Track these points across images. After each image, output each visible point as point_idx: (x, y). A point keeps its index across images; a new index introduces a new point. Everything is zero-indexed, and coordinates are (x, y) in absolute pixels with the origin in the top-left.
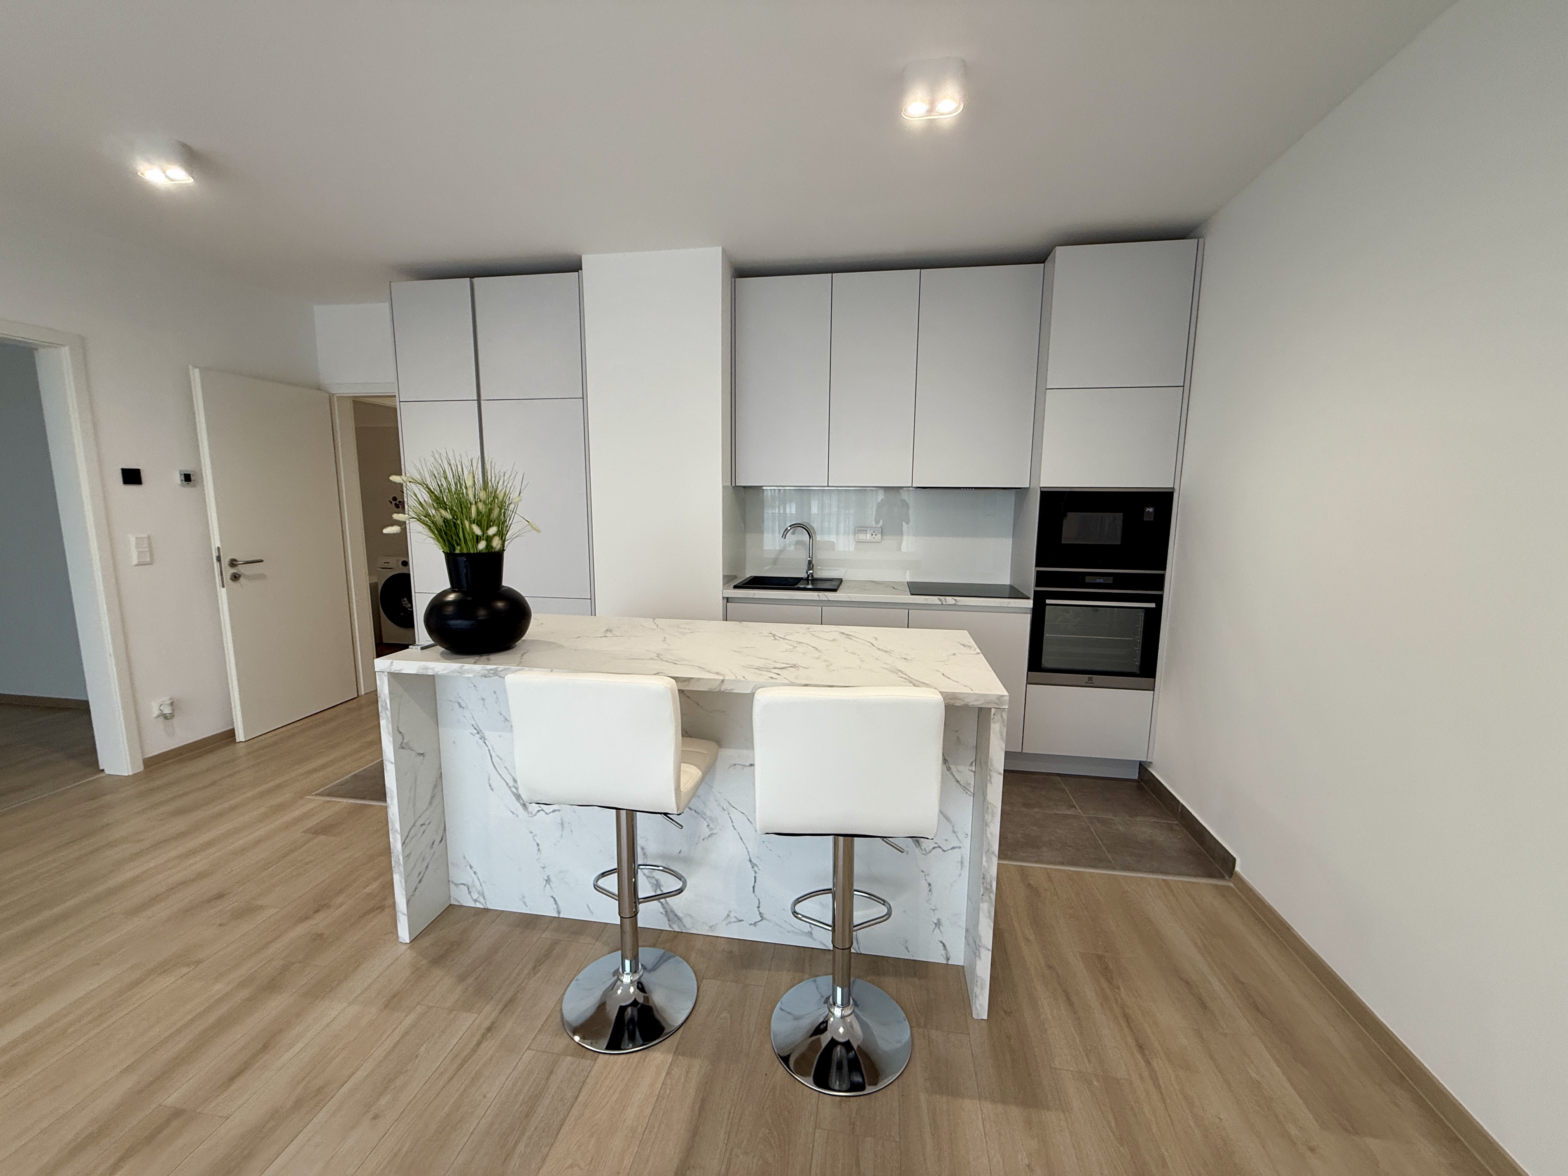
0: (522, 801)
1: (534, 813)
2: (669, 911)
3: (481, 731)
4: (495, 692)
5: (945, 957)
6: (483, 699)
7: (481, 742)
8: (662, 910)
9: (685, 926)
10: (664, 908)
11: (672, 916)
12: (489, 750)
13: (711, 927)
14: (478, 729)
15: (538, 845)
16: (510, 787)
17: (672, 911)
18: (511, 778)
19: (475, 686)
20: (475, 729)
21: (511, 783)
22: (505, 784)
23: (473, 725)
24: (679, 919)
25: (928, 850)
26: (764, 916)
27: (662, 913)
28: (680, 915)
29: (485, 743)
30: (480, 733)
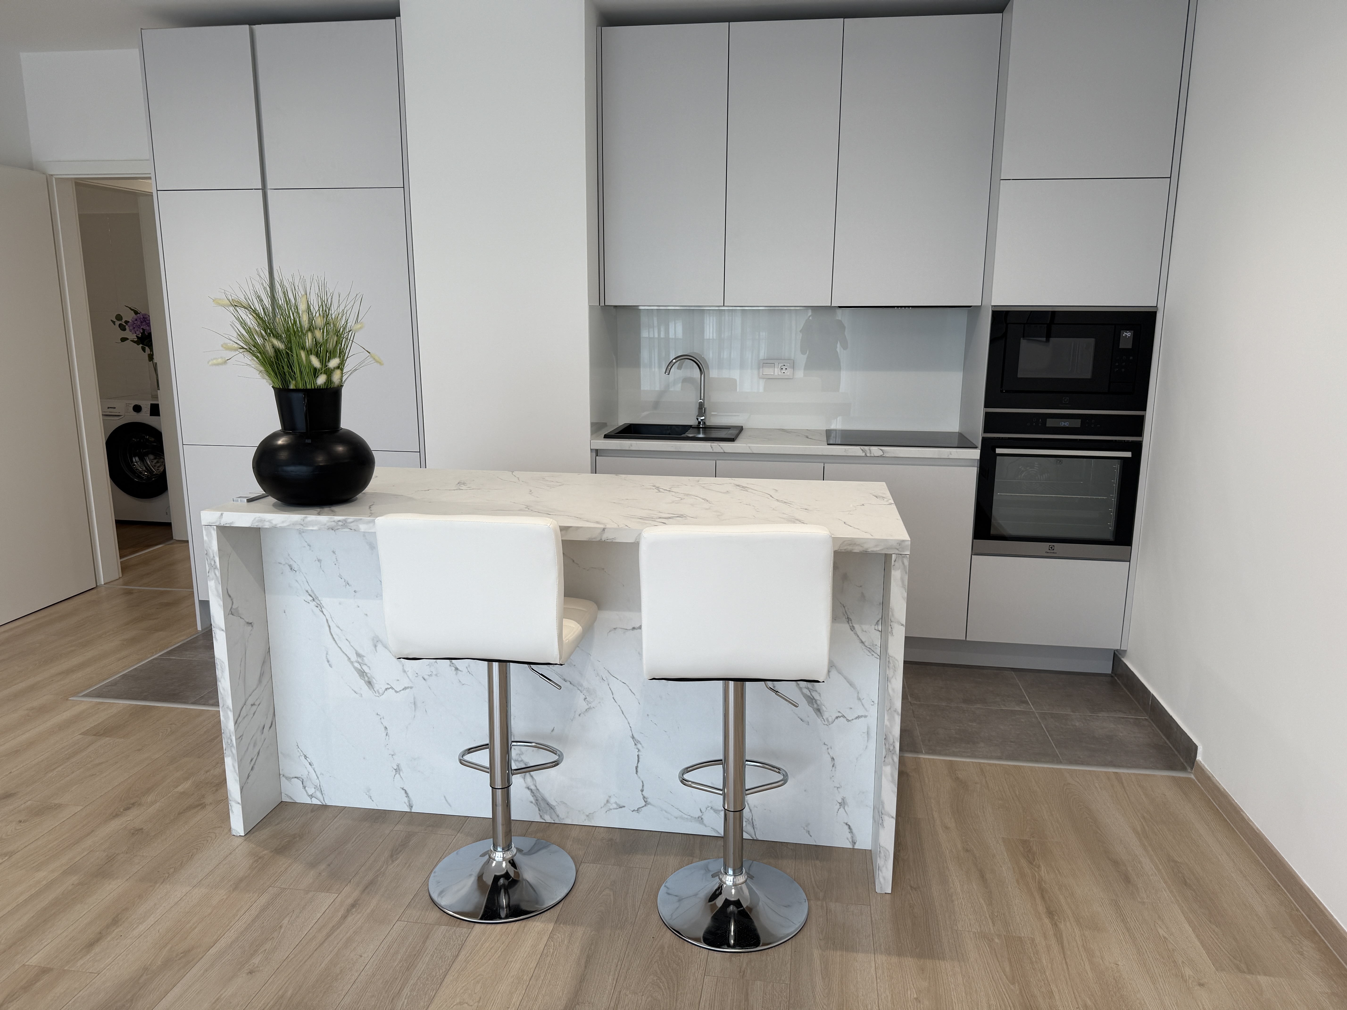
0: (366, 679)
1: (381, 692)
2: (540, 799)
3: (317, 598)
4: (334, 552)
5: (851, 840)
6: (319, 560)
7: (317, 610)
8: (532, 799)
9: (558, 816)
10: (534, 796)
11: (543, 804)
12: (327, 620)
13: (587, 816)
14: (313, 596)
15: (386, 728)
16: (352, 663)
17: (544, 800)
18: (355, 652)
19: (309, 546)
20: (310, 595)
21: (354, 658)
22: (346, 659)
23: (307, 591)
24: (551, 807)
25: (830, 720)
26: (649, 800)
27: (532, 802)
28: (553, 803)
29: (322, 612)
30: (316, 600)
